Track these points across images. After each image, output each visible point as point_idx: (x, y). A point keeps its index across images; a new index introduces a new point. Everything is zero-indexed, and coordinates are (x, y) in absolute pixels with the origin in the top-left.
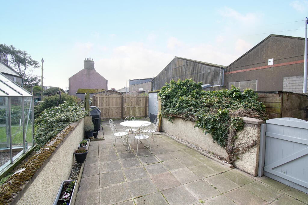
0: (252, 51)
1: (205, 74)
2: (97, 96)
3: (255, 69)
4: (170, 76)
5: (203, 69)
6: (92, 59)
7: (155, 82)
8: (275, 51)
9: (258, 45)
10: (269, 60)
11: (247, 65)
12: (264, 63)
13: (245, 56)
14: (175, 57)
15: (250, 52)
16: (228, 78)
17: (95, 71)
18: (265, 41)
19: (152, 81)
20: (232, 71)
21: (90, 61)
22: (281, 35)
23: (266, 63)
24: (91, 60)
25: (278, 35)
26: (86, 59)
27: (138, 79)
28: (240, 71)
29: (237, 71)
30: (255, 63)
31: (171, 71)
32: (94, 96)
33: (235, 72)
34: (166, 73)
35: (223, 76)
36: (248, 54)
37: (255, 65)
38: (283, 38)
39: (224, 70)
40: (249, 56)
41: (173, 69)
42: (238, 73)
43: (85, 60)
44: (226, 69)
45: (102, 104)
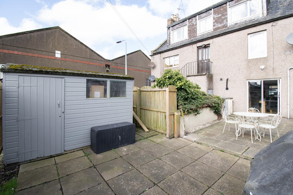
3: (39, 56)
8: (62, 45)
10: (56, 51)
18: (52, 30)
23: (52, 54)
29: (11, 52)
30: (40, 49)
40: (30, 36)
42: (12, 55)
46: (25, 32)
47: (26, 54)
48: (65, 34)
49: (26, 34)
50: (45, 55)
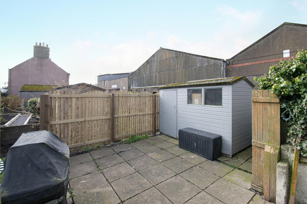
0: (262, 42)
1: (201, 68)
2: (53, 95)
3: (266, 61)
4: (154, 70)
5: (198, 61)
6: (47, 45)
7: (133, 78)
8: (291, 42)
9: (269, 34)
10: (284, 51)
11: (255, 57)
12: (278, 55)
13: (252, 47)
14: (161, 48)
15: (259, 43)
16: (230, 72)
17: (50, 60)
18: (278, 30)
19: (130, 76)
20: (235, 64)
21: (43, 48)
22: (297, 24)
23: (280, 55)
24: (45, 46)
25: (294, 23)
26: (37, 44)
27: (110, 74)
28: (247, 64)
29: (243, 65)
30: (267, 55)
31: (155, 65)
32: (46, 96)
33: (240, 65)
34: (148, 67)
35: (225, 70)
36: (257, 44)
37: (267, 57)
38: (300, 27)
39: (225, 64)
40: (257, 46)
41: (158, 62)
42: (244, 67)
43: (35, 45)
44: (228, 62)
45: (66, 114)
46: (253, 44)
47: (254, 63)
48: (295, 26)
49: (253, 45)
50: (272, 59)
